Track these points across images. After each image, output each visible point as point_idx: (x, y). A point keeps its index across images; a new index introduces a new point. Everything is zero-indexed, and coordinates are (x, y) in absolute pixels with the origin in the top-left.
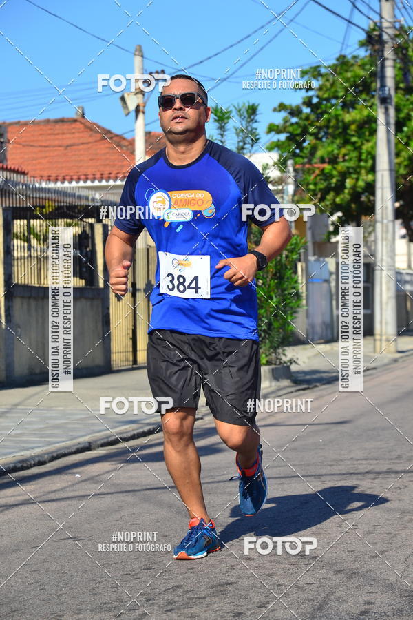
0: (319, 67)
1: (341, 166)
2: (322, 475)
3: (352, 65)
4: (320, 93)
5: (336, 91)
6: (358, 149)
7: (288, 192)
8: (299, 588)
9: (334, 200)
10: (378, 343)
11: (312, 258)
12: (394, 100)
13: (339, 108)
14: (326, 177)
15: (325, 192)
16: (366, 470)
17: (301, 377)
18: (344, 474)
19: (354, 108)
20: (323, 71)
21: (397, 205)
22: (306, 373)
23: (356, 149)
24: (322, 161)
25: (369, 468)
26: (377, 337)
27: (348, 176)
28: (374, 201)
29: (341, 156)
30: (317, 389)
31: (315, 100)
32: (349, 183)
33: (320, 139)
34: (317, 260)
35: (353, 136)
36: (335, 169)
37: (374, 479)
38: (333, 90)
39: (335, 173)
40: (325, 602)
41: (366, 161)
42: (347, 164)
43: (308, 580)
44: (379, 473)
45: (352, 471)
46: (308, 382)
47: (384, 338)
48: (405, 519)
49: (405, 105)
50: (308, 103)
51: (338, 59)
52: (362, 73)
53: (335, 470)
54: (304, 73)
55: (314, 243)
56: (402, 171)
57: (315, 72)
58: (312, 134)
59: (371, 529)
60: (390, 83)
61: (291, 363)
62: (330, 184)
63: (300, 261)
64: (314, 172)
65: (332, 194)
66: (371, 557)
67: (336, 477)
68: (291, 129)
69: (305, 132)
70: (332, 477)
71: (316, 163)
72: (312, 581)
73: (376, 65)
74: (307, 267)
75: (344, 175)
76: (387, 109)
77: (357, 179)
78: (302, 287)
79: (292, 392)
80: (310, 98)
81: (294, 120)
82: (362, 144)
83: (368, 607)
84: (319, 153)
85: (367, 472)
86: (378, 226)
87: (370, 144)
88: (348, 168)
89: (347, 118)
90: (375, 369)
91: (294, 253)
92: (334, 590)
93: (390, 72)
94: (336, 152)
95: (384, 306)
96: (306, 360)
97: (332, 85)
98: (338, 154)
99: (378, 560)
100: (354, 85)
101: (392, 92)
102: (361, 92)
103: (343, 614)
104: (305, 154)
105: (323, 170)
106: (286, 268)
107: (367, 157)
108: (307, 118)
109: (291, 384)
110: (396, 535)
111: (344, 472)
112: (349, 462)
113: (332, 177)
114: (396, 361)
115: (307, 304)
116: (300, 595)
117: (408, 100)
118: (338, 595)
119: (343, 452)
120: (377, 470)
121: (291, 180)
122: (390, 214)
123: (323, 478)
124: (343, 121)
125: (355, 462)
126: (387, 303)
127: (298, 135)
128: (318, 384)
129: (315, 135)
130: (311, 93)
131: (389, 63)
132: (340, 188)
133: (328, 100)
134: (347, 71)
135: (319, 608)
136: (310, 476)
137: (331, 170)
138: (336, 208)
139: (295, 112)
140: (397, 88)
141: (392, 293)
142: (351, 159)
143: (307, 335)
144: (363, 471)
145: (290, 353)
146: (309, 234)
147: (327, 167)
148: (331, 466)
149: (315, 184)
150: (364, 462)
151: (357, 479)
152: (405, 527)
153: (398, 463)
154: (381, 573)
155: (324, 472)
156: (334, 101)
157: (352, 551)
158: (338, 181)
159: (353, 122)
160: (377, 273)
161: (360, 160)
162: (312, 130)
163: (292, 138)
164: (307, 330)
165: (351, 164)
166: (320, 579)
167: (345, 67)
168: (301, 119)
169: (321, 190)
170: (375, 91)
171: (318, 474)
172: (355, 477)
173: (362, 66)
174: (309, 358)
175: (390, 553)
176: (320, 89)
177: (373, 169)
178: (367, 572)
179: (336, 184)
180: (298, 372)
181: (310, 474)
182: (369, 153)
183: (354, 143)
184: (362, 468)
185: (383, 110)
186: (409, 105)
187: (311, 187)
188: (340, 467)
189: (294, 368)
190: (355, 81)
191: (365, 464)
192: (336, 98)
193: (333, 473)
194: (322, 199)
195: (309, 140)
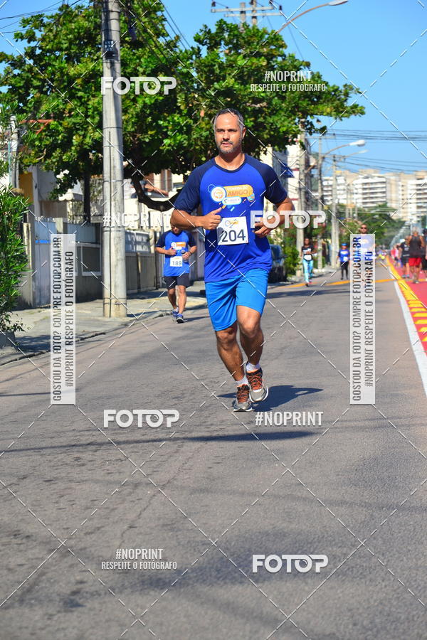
0: (41, 16)
1: (68, 122)
2: (42, 448)
3: (76, 15)
4: (44, 44)
5: (60, 43)
6: (84, 104)
7: (11, 148)
8: (9, 570)
9: (61, 157)
10: (107, 307)
11: (38, 219)
12: (120, 54)
13: (64, 60)
14: (52, 133)
15: (52, 148)
16: (88, 442)
17: (27, 343)
18: (65, 447)
19: (79, 61)
20: (46, 20)
21: (125, 163)
22: (32, 339)
23: (82, 104)
24: (48, 116)
25: (91, 439)
26: (107, 301)
27: (74, 132)
28: (102, 158)
29: (67, 111)
30: (42, 356)
31: (38, 52)
32: (76, 140)
33: (45, 93)
34: (44, 221)
35: (79, 90)
36: (61, 124)
37: (96, 451)
38: (56, 41)
39: (61, 128)
40: (35, 583)
41: (93, 118)
42: (73, 120)
43: (20, 561)
44: (101, 444)
45: (74, 444)
46: (34, 348)
47: (113, 301)
48: (124, 492)
49: (131, 60)
50: (31, 54)
51: (60, 9)
52: (86, 24)
53: (57, 442)
54: (25, 22)
55: (41, 202)
56: (130, 128)
57: (37, 21)
58: (35, 88)
59: (89, 504)
60: (115, 37)
61: (15, 330)
62: (57, 140)
63: (25, 221)
64: (39, 127)
65: (58, 150)
66: (87, 534)
67: (57, 450)
68: (13, 81)
69: (28, 85)
70: (52, 450)
71: (40, 119)
72: (23, 562)
73: (100, 18)
74: (33, 227)
75: (71, 132)
76: (112, 64)
77: (84, 136)
78: (28, 249)
79: (16, 360)
80: (33, 49)
81: (16, 72)
82: (89, 100)
83: (80, 586)
84: (44, 108)
85: (89, 444)
86: (107, 185)
87: (96, 100)
88: (74, 124)
89: (72, 71)
90: (104, 334)
91: (18, 214)
92: (46, 571)
93: (114, 25)
94: (61, 106)
95: (113, 269)
96: (32, 326)
97: (55, 36)
98: (64, 109)
99: (94, 537)
100: (78, 38)
101: (118, 47)
102: (86, 44)
103: (54, 595)
104: (30, 108)
105: (48, 125)
106: (9, 229)
107: (93, 113)
108: (30, 70)
109: (15, 351)
110: (114, 509)
111: (64, 444)
112: (71, 434)
113: (58, 133)
114: (126, 325)
115: (34, 268)
116: (11, 577)
117: (134, 54)
118: (49, 575)
119: (65, 424)
120: (99, 441)
121: (15, 136)
122: (118, 174)
123: (42, 452)
124: (67, 74)
125: (78, 434)
126: (116, 265)
127: (20, 88)
128: (44, 351)
129: (40, 89)
130: (33, 44)
131: (113, 16)
132: (66, 145)
133: (51, 51)
134: (71, 22)
135: (29, 591)
136: (29, 449)
137: (56, 125)
138: (62, 165)
139: (17, 63)
140: (123, 42)
141: (121, 255)
142: (77, 115)
143: (34, 299)
144: (85, 443)
145: (15, 318)
146: (35, 192)
147: (53, 123)
148: (51, 438)
149: (41, 140)
150: (86, 433)
151: (78, 452)
152: (124, 500)
153: (121, 434)
154: (96, 550)
155: (44, 445)
156: (58, 53)
157: (68, 528)
158: (64, 137)
159: (79, 76)
160: (106, 234)
161: (87, 116)
162: (36, 83)
163: (14, 90)
164: (34, 293)
165: (78, 120)
166: (32, 559)
167: (68, 18)
168: (24, 70)
169: (46, 146)
170: (100, 44)
171: (37, 446)
172: (75, 449)
173: (87, 17)
174: (35, 323)
175: (107, 528)
176: (43, 39)
177: (100, 126)
178: (81, 550)
179: (62, 140)
180: (24, 338)
181: (29, 447)
182: (96, 109)
183: (80, 98)
184: (84, 440)
185: (109, 65)
186: (136, 60)
187: (37, 143)
188: (61, 440)
189: (18, 334)
190: (79, 33)
191: (88, 435)
192: (61, 50)
193: (53, 445)
194: (48, 156)
195: (33, 93)
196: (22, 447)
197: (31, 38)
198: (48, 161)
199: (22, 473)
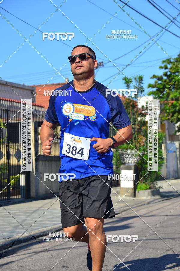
0: (170, 59)
2: (175, 238)
4: (171, 70)
5: (178, 69)
9: (178, 117)
11: (168, 142)
14: (174, 106)
15: (174, 113)
17: (164, 194)
20: (172, 61)
22: (166, 193)
24: (172, 99)
30: (171, 200)
31: (169, 73)
33: (171, 90)
34: (171, 143)
36: (178, 103)
38: (176, 69)
39: (178, 104)
46: (168, 196)
50: (166, 75)
51: (178, 56)
54: (164, 62)
55: (169, 136)
57: (169, 61)
58: (167, 88)
61: (160, 188)
62: (176, 109)
63: (163, 143)
64: (168, 104)
65: (177, 114)
68: (158, 86)
69: (164, 87)
71: (169, 100)
74: (166, 146)
78: (164, 155)
79: (160, 201)
80: (167, 73)
81: (160, 82)
84: (171, 96)
91: (161, 140)
94: (178, 95)
96: (167, 187)
104: (165, 96)
105: (172, 104)
108: (165, 81)
109: (160, 198)
113: (177, 106)
115: (167, 162)
123: (175, 240)
127: (161, 88)
128: (172, 197)
129: (169, 89)
130: (167, 70)
133: (174, 73)
137: (176, 103)
138: (178, 120)
139: (160, 79)
143: (167, 176)
145: (159, 184)
146: (167, 131)
147: (174, 102)
148: (179, 234)
149: (169, 110)
155: (175, 236)
156: (177, 74)
162: (167, 86)
163: (158, 90)
164: (167, 174)
168: (163, 81)
169: (172, 112)
171: (173, 238)
174: (168, 186)
176: (171, 68)
179: (178, 109)
180: (163, 192)
181: (170, 238)
187: (168, 111)
189: (161, 190)
192: (178, 72)
194: (172, 116)
195: (166, 91)
196: (166, 237)
197: (166, 68)
198: (172, 118)
199: (167, 248)
